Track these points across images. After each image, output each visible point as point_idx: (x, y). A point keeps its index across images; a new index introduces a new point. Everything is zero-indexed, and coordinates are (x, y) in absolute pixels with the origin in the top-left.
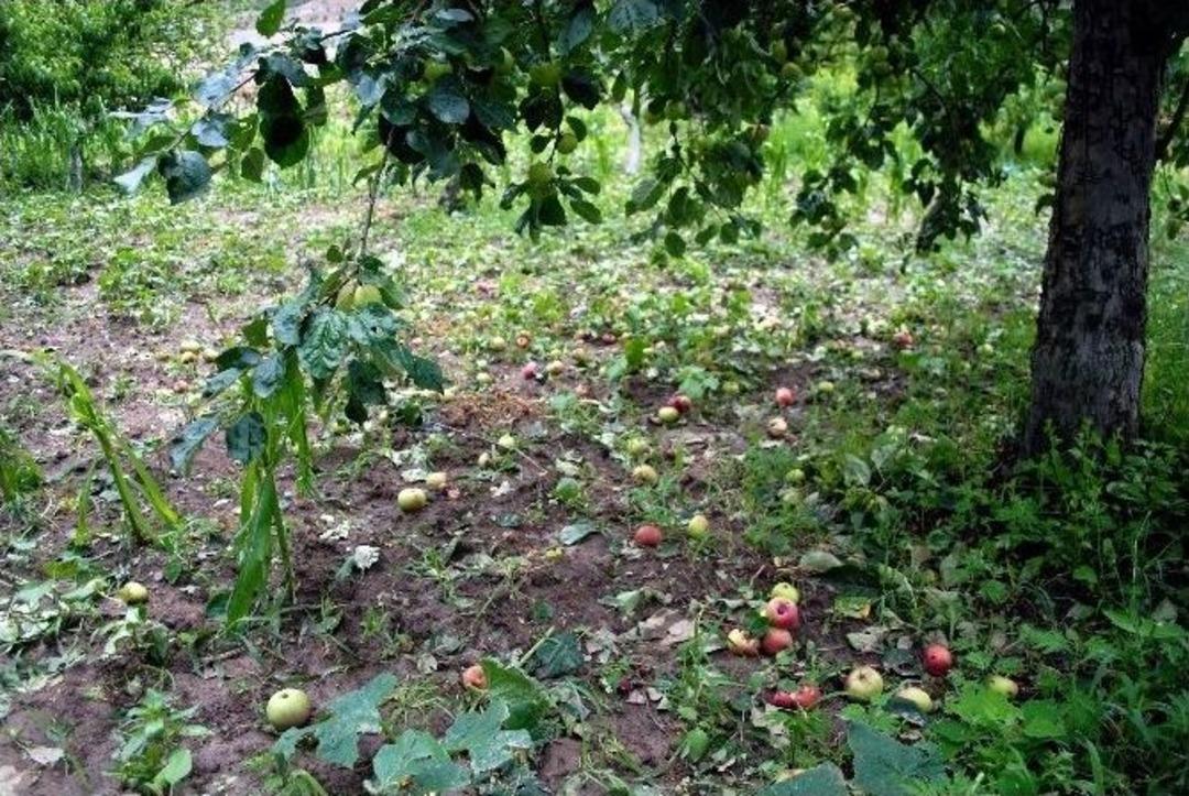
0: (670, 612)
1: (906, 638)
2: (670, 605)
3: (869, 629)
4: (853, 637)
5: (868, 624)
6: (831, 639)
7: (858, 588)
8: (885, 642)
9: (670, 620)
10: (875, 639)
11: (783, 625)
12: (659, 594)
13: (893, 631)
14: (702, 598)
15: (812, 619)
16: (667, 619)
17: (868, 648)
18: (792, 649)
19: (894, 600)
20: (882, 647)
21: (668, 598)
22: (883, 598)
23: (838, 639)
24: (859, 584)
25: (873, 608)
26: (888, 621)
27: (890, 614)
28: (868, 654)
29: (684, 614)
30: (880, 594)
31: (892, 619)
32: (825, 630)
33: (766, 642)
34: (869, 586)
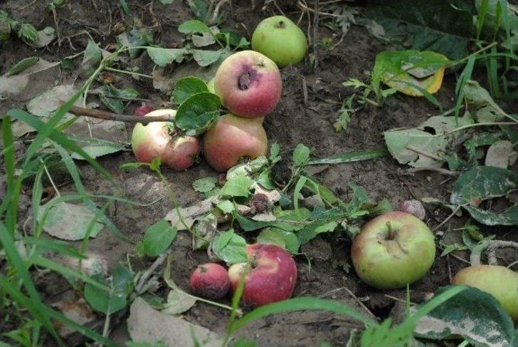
0: (45, 65)
1: (507, 144)
2: (45, 52)
3: (434, 121)
4: (395, 138)
5: (436, 111)
6: (352, 138)
7: (428, 34)
8: (462, 151)
9: (39, 84)
10: (443, 143)
11: (245, 112)
12: (27, 30)
13: (484, 129)
14: (108, 41)
15: (319, 97)
16: (33, 79)
17: (424, 163)
18: (262, 161)
19: (494, 66)
20: (455, 160)
21: (45, 37)
22: (472, 59)
23: (367, 139)
24: (432, 25)
25: (451, 78)
26: (473, 108)
27: (481, 94)
28: (425, 173)
29: (71, 71)
30: (470, 49)
31: (484, 105)
32: (343, 120)
33: (210, 142)
34: (451, 30)
